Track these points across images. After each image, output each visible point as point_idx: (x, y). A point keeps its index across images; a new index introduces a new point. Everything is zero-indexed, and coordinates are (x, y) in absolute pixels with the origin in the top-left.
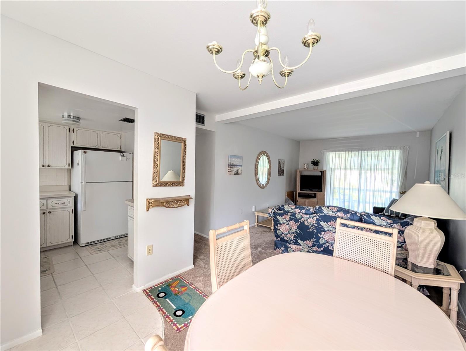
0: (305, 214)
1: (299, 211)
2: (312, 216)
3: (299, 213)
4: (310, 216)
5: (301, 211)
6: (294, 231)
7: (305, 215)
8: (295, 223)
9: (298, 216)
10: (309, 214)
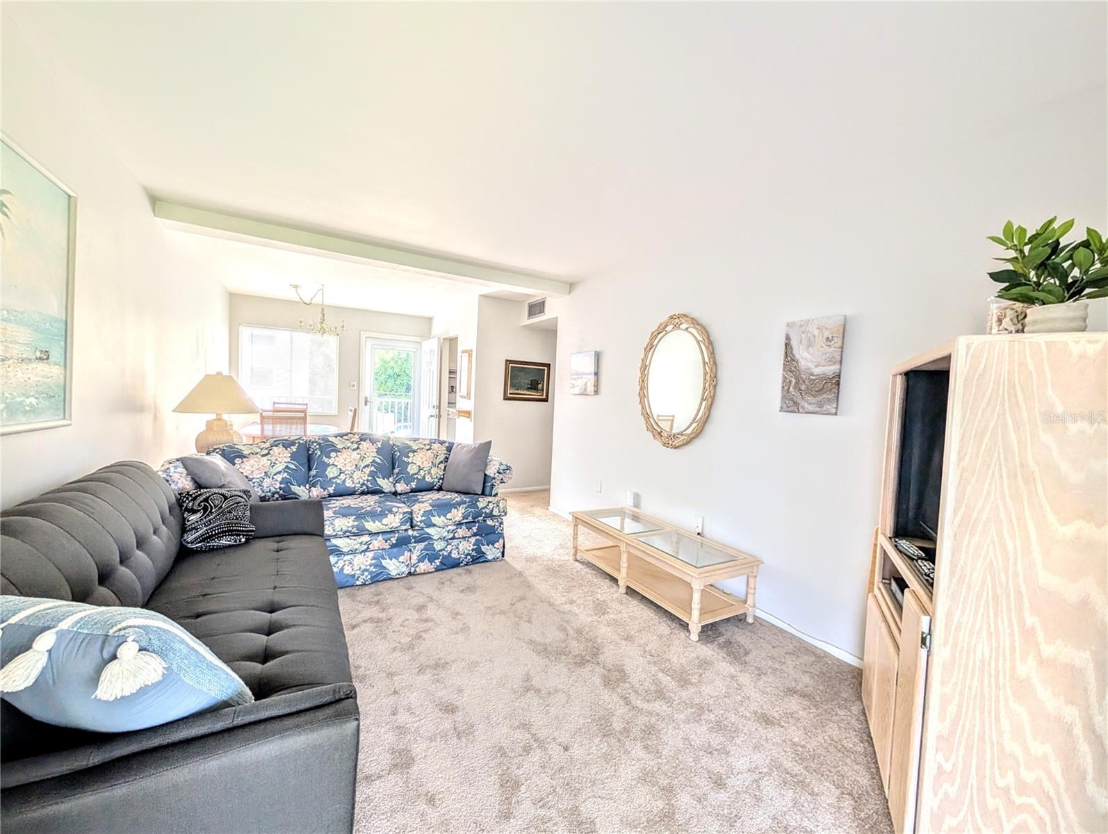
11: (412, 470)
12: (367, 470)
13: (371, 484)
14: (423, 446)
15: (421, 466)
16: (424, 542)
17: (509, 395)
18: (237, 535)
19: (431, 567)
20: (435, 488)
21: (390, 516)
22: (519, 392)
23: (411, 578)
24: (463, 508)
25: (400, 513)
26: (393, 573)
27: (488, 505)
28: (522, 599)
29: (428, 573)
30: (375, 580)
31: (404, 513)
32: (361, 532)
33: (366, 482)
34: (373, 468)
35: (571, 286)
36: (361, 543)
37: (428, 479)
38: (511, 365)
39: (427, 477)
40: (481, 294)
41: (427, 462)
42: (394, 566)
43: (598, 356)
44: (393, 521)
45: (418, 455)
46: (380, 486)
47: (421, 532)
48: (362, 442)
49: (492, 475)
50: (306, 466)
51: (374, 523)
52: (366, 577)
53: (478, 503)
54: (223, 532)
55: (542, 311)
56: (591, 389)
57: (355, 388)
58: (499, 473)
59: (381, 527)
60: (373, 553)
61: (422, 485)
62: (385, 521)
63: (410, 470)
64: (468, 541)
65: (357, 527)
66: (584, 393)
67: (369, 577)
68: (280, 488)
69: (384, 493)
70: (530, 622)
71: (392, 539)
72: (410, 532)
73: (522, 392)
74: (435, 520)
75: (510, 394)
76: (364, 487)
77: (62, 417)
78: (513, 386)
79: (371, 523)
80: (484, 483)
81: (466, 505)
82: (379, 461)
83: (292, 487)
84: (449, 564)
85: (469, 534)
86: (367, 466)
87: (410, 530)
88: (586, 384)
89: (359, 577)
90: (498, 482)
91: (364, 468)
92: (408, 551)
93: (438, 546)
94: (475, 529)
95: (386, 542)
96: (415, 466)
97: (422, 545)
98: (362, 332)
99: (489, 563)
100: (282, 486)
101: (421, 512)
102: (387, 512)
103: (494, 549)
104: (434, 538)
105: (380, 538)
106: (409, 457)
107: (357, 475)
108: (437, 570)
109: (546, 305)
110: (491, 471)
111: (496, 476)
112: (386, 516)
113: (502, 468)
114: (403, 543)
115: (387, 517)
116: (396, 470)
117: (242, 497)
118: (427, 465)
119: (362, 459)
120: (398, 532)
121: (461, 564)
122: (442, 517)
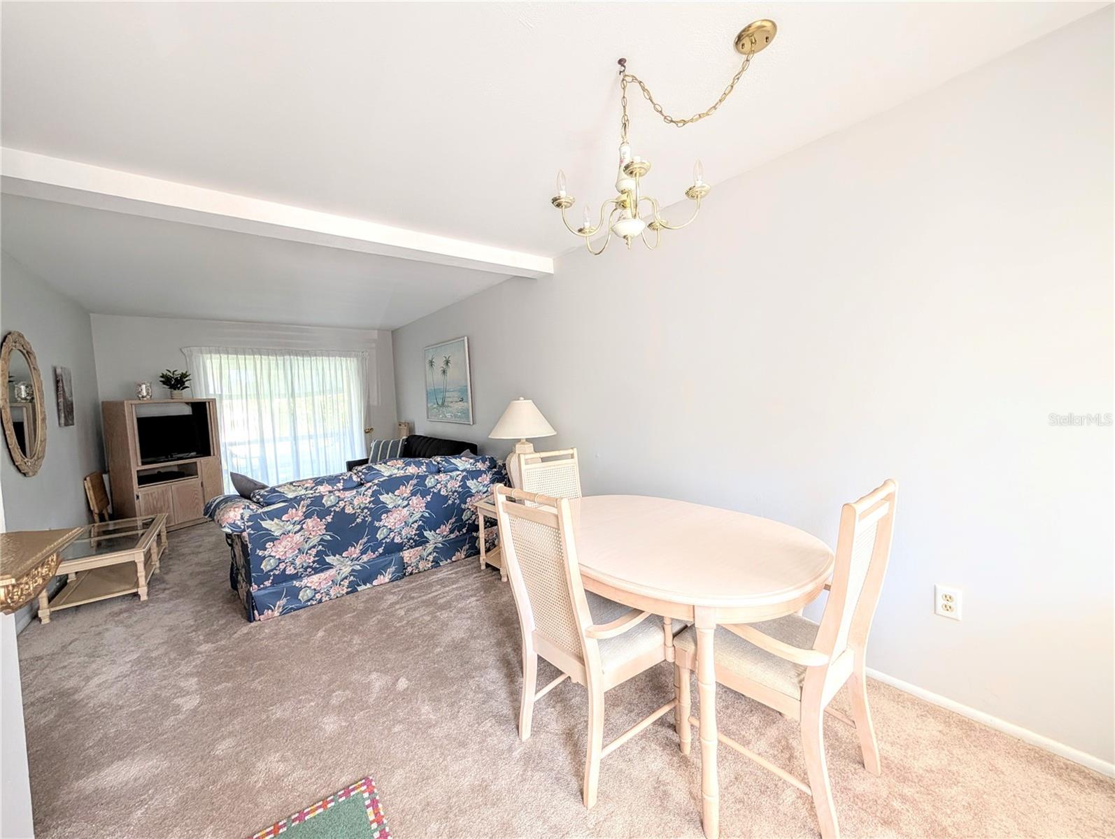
0: (345, 489)
1: (330, 488)
2: (363, 489)
3: (330, 492)
4: (359, 490)
5: (335, 487)
6: (315, 541)
7: (347, 492)
8: (321, 521)
9: (328, 501)
10: (355, 488)
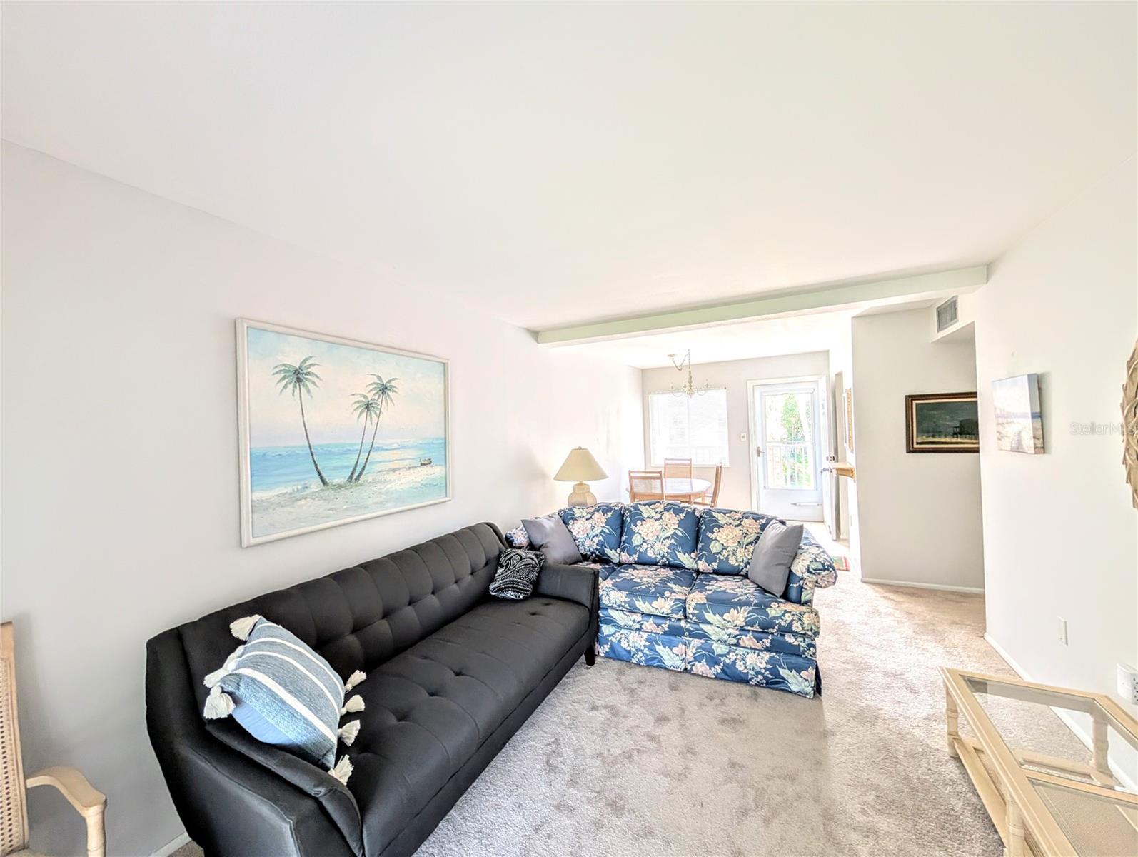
11: (715, 548)
12: (667, 542)
13: (671, 557)
14: (731, 521)
15: (725, 545)
16: (701, 639)
17: (915, 446)
18: (518, 592)
19: (711, 673)
20: (742, 573)
21: (661, 600)
22: (937, 440)
23: (686, 676)
24: (745, 610)
25: (671, 599)
26: (668, 663)
27: (784, 615)
28: (791, 778)
29: (706, 677)
30: (650, 663)
31: (676, 600)
32: (633, 610)
33: (666, 555)
34: (673, 541)
35: (988, 269)
36: (634, 621)
37: (732, 561)
38: (914, 402)
39: (730, 559)
40: (853, 316)
41: (732, 541)
42: (670, 657)
43: (1038, 384)
44: (663, 606)
45: (723, 531)
46: (680, 561)
47: (696, 626)
48: (666, 513)
49: (799, 574)
50: (619, 531)
51: (645, 603)
52: (641, 657)
53: (768, 610)
54: (509, 587)
55: (954, 316)
56: (1028, 443)
57: (745, 439)
58: (808, 571)
59: (652, 610)
60: (646, 634)
61: (725, 568)
62: (655, 604)
63: (713, 547)
64: (758, 655)
65: (628, 603)
66: (1018, 449)
67: (643, 658)
68: (597, 550)
69: (684, 568)
70: (767, 822)
71: (663, 625)
72: (683, 623)
73: (943, 440)
74: (709, 616)
75: (918, 443)
76: (665, 560)
77: (445, 496)
78: (921, 431)
79: (641, 603)
80: (788, 582)
81: (751, 608)
82: (680, 534)
83: (605, 549)
84: (732, 676)
85: (759, 646)
86: (668, 538)
87: (682, 621)
88: (1019, 434)
89: (634, 655)
90: (810, 585)
91: (664, 539)
92: (683, 644)
93: (719, 649)
94: (767, 642)
95: (658, 627)
96: (717, 544)
97: (697, 642)
98: (748, 382)
99: (790, 696)
100: (598, 547)
101: (693, 604)
102: (658, 595)
103: (800, 679)
104: (712, 637)
105: (651, 620)
106: (713, 533)
107: (658, 546)
108: (717, 678)
109: (959, 306)
110: (799, 568)
111: (805, 576)
112: (656, 598)
113: (814, 566)
114: (675, 632)
115: (657, 600)
116: (700, 546)
117: (533, 560)
118: (732, 545)
119: (663, 530)
120: (670, 620)
121: (751, 683)
122: (717, 615)
